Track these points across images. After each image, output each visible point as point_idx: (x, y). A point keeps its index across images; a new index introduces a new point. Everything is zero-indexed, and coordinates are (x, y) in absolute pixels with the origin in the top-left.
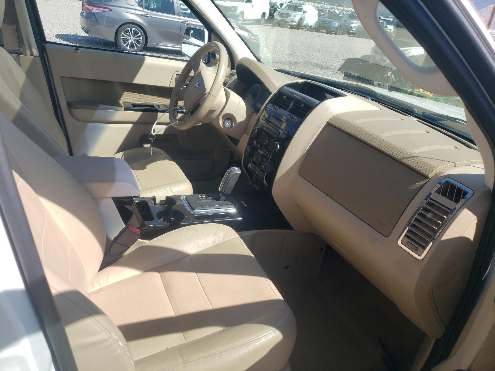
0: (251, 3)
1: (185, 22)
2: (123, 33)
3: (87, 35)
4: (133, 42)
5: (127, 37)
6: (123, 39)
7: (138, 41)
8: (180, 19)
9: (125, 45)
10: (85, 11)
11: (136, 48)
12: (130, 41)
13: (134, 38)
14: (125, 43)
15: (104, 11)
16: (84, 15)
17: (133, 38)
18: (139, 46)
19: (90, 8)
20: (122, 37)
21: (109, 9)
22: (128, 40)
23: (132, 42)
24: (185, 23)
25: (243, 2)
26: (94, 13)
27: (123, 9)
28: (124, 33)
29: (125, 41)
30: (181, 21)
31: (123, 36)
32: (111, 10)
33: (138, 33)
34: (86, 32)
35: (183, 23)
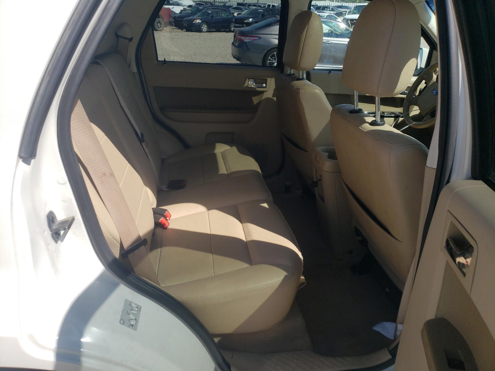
1: (327, 41)
3: (238, 62)
5: (273, 61)
10: (238, 41)
12: (275, 64)
15: (255, 40)
16: (236, 44)
19: (243, 38)
20: (268, 61)
21: (258, 37)
22: (273, 63)
24: (326, 43)
26: (246, 42)
27: (271, 36)
29: (271, 64)
31: (270, 60)
32: (260, 38)
34: (238, 60)
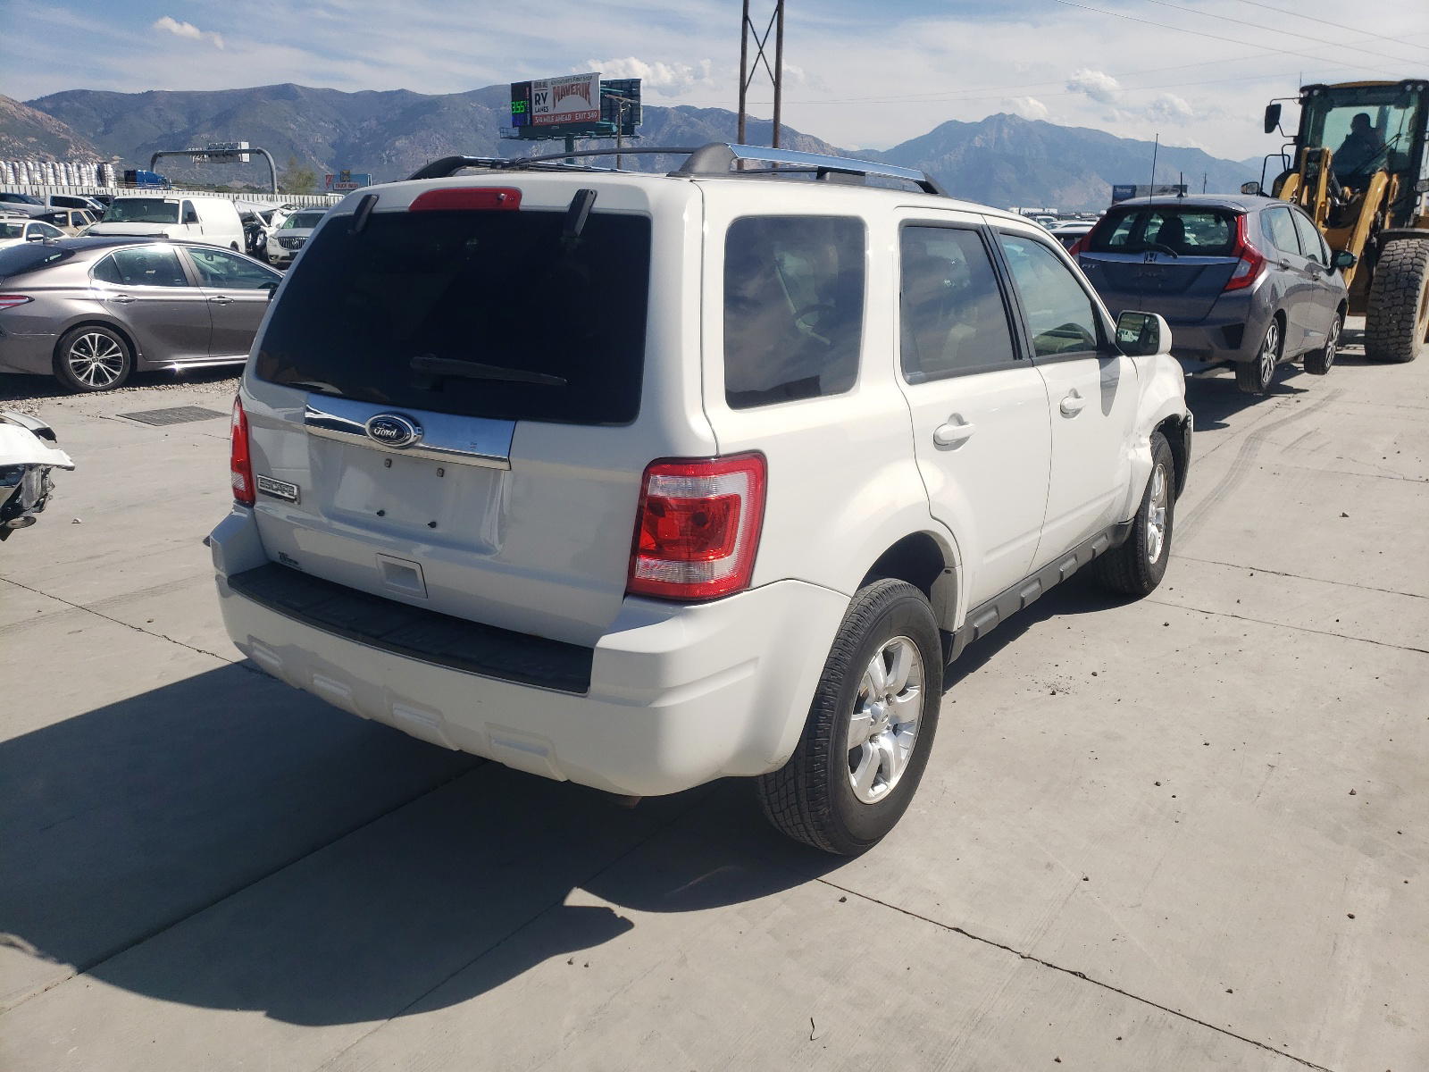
0: (198, 222)
1: (218, 298)
2: (72, 351)
4: (102, 366)
5: (83, 358)
6: (74, 364)
7: (112, 363)
8: (203, 294)
9: (81, 379)
11: (111, 381)
12: (93, 367)
13: (103, 357)
14: (81, 374)
15: (12, 305)
17: (99, 358)
18: (118, 373)
20: (71, 361)
21: (26, 297)
22: (87, 365)
23: (98, 368)
24: (217, 303)
25: (176, 222)
27: (63, 292)
28: (76, 349)
29: (82, 367)
30: (208, 297)
31: (74, 357)
32: (31, 300)
33: (112, 344)
35: (215, 301)
